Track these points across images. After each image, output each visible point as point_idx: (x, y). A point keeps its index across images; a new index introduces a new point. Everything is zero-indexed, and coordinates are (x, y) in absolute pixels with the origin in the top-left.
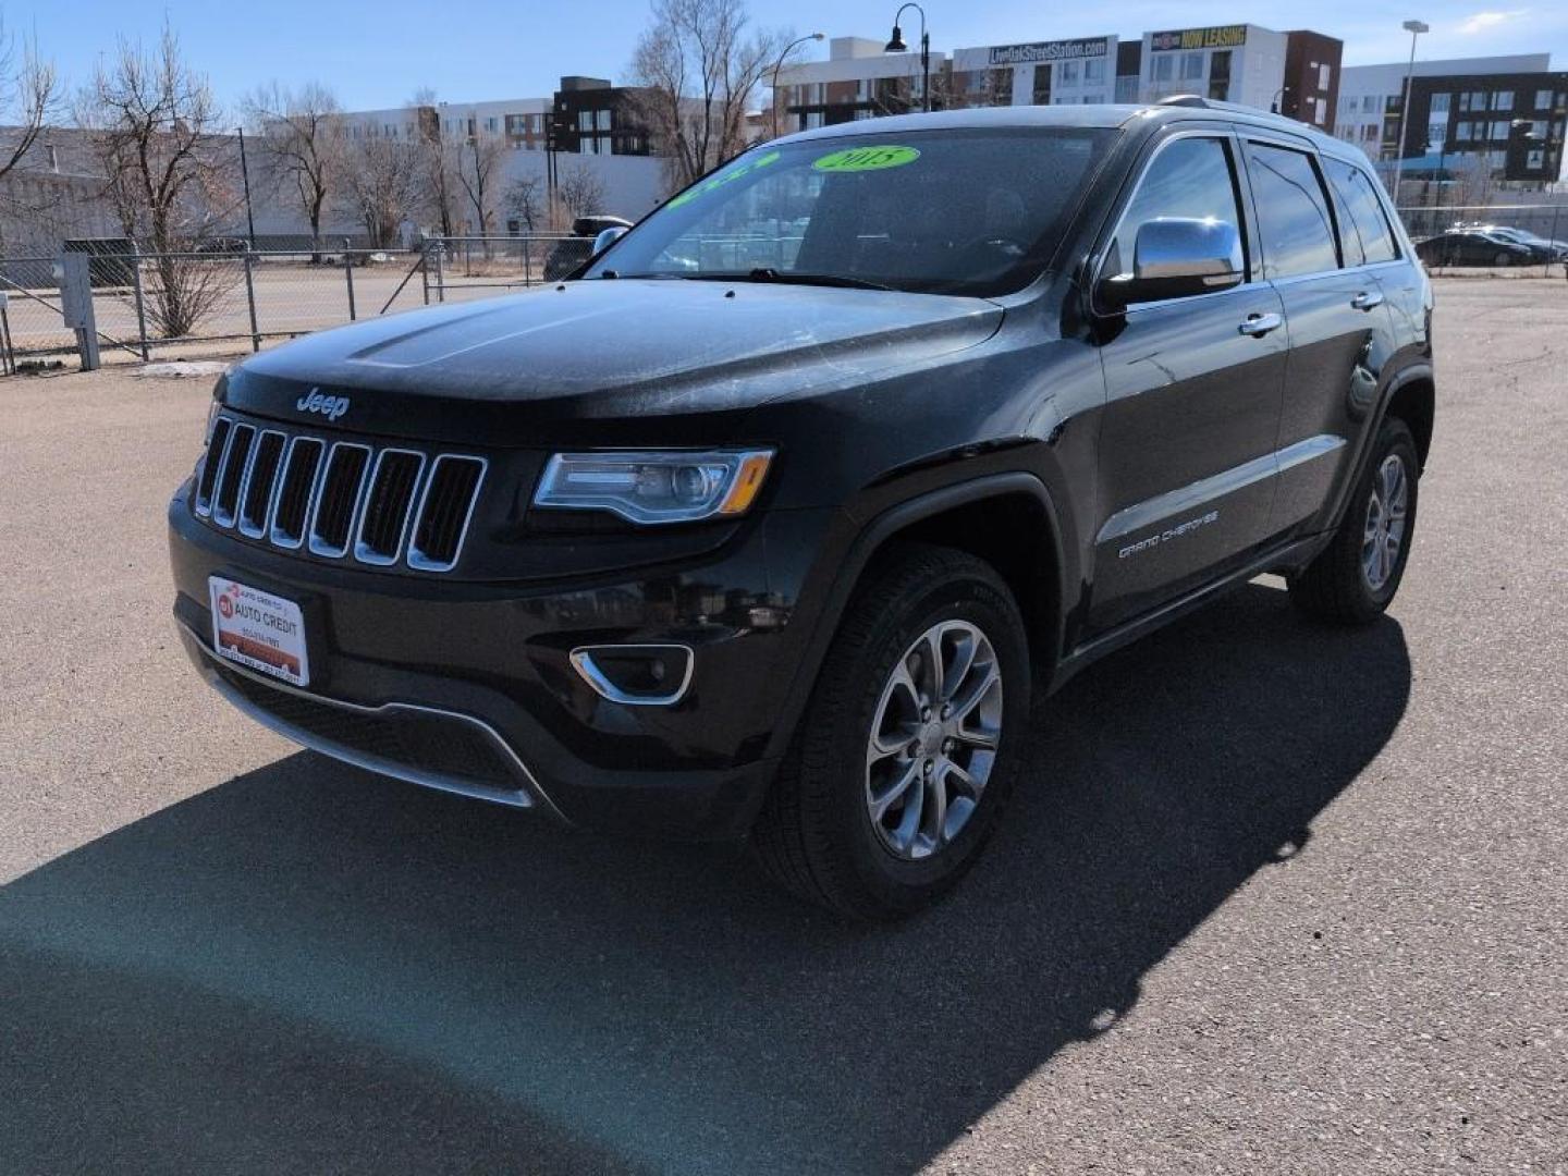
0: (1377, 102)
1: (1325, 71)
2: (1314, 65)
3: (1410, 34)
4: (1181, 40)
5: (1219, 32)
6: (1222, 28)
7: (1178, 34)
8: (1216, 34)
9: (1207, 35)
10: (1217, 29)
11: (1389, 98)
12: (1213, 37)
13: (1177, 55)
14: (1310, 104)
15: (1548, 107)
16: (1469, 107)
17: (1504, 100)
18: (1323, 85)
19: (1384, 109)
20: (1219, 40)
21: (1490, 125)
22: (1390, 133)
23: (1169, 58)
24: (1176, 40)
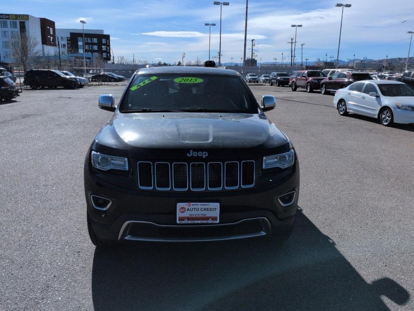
0: (64, 38)
1: (51, 29)
2: (48, 27)
3: (82, 24)
4: (9, 17)
5: (21, 16)
6: (21, 15)
7: (8, 15)
8: (19, 16)
9: (17, 16)
10: (20, 15)
11: (67, 37)
12: (19, 17)
13: (8, 21)
14: (49, 38)
15: (105, 43)
16: (87, 41)
17: (95, 40)
18: (51, 33)
19: (66, 40)
20: (21, 18)
21: (93, 46)
22: (69, 46)
23: (6, 22)
24: (7, 17)
